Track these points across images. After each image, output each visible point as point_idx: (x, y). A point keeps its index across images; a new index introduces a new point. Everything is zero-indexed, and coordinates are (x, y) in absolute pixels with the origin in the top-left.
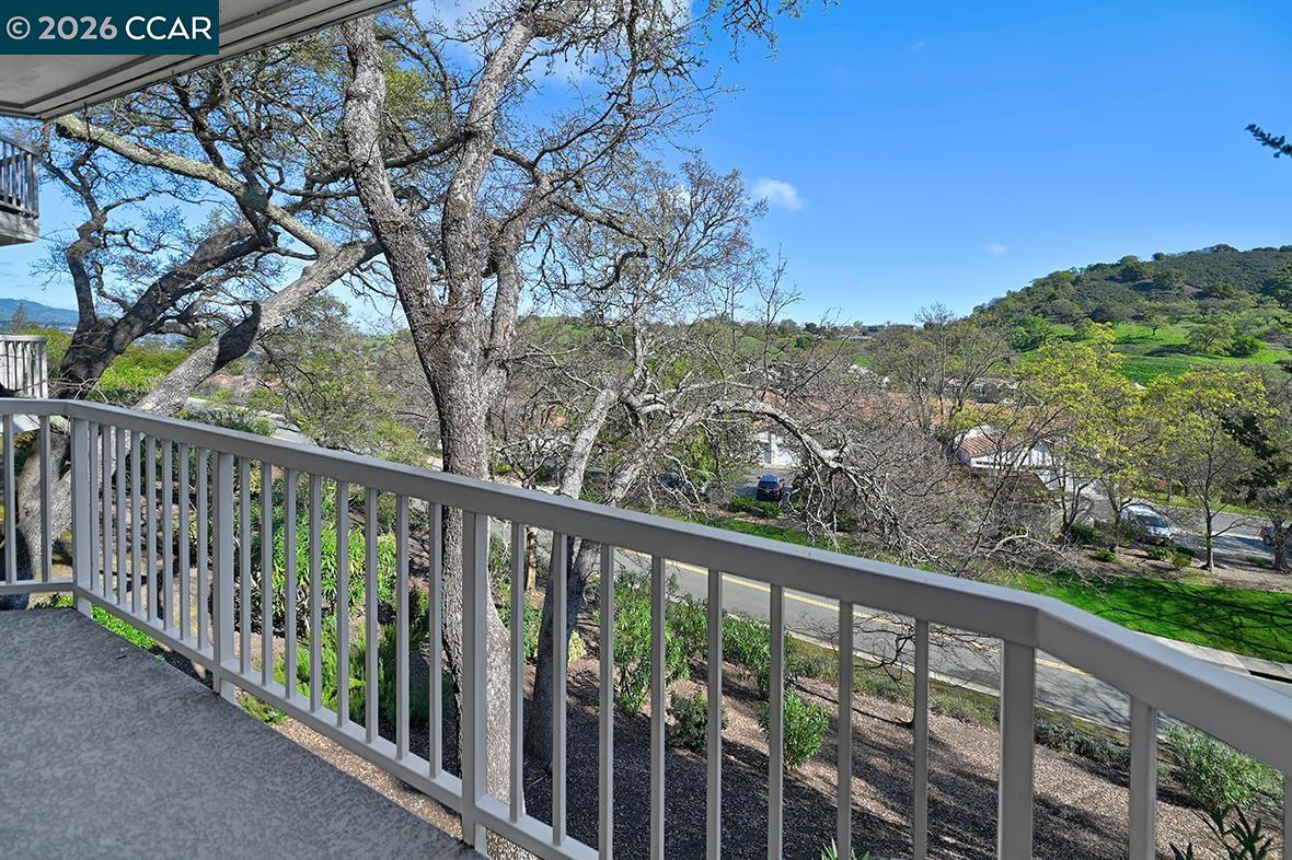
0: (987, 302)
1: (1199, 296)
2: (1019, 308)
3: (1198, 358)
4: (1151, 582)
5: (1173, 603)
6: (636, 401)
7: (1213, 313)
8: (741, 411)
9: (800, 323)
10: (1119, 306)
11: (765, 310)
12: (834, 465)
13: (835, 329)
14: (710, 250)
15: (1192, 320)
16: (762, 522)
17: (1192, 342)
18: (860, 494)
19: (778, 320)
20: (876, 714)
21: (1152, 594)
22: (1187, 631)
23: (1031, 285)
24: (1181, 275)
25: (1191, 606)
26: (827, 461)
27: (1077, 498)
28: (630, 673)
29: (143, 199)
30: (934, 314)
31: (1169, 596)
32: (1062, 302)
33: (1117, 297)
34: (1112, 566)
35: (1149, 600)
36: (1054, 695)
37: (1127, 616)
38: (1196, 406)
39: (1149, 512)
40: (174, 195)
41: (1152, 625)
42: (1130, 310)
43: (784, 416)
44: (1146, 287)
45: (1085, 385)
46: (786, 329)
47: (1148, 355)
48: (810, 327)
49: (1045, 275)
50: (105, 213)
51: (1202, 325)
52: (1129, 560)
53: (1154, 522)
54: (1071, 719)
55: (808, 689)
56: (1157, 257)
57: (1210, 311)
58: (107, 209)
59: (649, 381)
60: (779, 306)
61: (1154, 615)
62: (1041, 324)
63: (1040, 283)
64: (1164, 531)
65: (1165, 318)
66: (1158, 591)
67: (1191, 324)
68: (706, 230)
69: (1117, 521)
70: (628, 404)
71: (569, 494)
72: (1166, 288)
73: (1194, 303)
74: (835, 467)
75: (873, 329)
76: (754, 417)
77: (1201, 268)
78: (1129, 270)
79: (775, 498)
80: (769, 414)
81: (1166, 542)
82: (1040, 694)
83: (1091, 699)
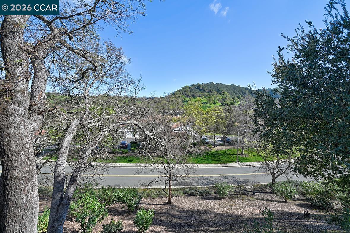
0: (173, 92)
1: (209, 92)
2: (179, 94)
3: (209, 105)
4: (207, 152)
5: (210, 156)
6: (86, 123)
7: (211, 96)
10: (196, 94)
12: (152, 137)
13: (139, 98)
15: (208, 97)
16: (122, 155)
17: (208, 101)
18: (158, 144)
20: (159, 203)
21: (207, 154)
23: (181, 88)
24: (206, 88)
25: (213, 156)
30: (167, 94)
31: (209, 154)
32: (187, 93)
33: (196, 92)
34: (200, 150)
35: (207, 156)
36: (194, 183)
37: (203, 161)
39: (206, 137)
42: (198, 95)
43: (139, 124)
44: (201, 90)
49: (184, 86)
52: (203, 148)
53: (206, 139)
54: (197, 187)
56: (202, 84)
59: (90, 116)
61: (208, 159)
63: (183, 88)
64: (208, 141)
65: (204, 96)
68: (112, 65)
69: (201, 140)
72: (204, 90)
73: (208, 93)
77: (209, 86)
78: (198, 86)
79: (125, 147)
80: (135, 124)
81: (208, 143)
82: (190, 184)
83: (200, 182)
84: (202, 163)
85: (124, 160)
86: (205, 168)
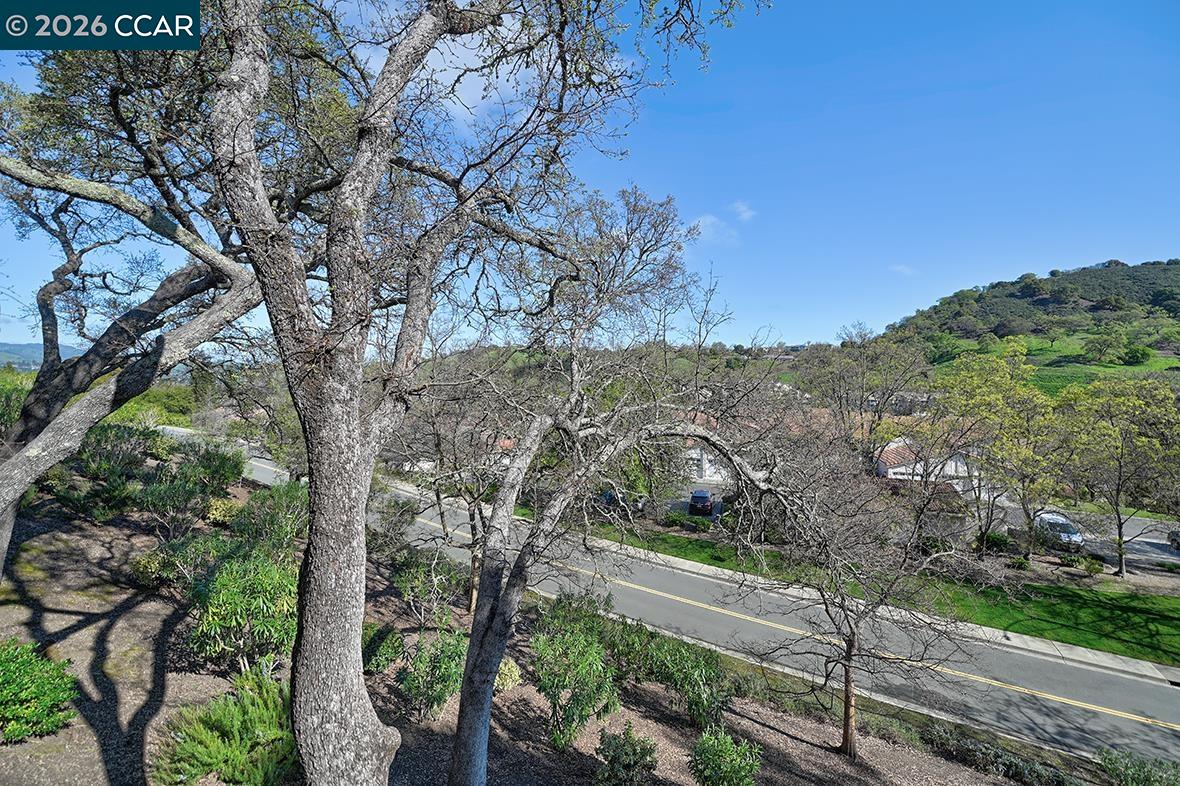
0: (898, 321)
1: (1094, 309)
2: (929, 326)
3: (1094, 367)
4: (1067, 589)
5: (1090, 611)
7: (1106, 324)
8: (672, 435)
9: (729, 345)
10: (1019, 321)
11: (697, 332)
12: (764, 486)
13: (761, 350)
14: (644, 276)
15: (1087, 331)
16: (695, 536)
17: (1089, 350)
18: (789, 514)
19: (709, 343)
20: (805, 738)
21: (1069, 601)
22: (1104, 640)
23: (937, 304)
24: (1076, 289)
25: (1107, 614)
26: (757, 483)
27: (992, 507)
28: (561, 708)
29: (118, 242)
30: (854, 333)
31: (1085, 604)
32: (967, 319)
33: (1017, 312)
34: (1028, 574)
35: (1066, 608)
36: (979, 711)
37: (1045, 625)
38: (1107, 414)
39: (1061, 520)
40: (149, 238)
41: (1070, 634)
42: (1030, 325)
43: (715, 439)
44: (1043, 302)
45: (1000, 396)
46: (716, 351)
47: (1047, 365)
48: (738, 349)
49: (951, 294)
50: (80, 256)
51: (1097, 336)
52: (1043, 568)
53: (1065, 528)
54: (997, 737)
55: (738, 710)
56: (1053, 273)
57: (1103, 323)
58: (83, 252)
59: (585, 406)
60: (711, 326)
61: (1070, 623)
62: (949, 341)
63: (947, 302)
64: (1077, 538)
65: (1062, 330)
66: (1072, 598)
67: (1085, 335)
68: (641, 255)
69: (1031, 528)
70: (564, 430)
71: (498, 526)
72: (1062, 302)
73: (1089, 315)
74: (765, 488)
75: (794, 349)
76: (685, 438)
77: (1095, 282)
78: (1028, 287)
79: (706, 512)
80: (700, 437)
81: (1078, 549)
82: (964, 710)
83: (1014, 713)
84: (1038, 633)
85: (699, 552)
86: (1051, 659)
